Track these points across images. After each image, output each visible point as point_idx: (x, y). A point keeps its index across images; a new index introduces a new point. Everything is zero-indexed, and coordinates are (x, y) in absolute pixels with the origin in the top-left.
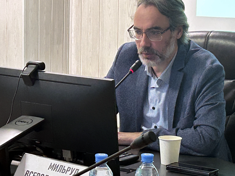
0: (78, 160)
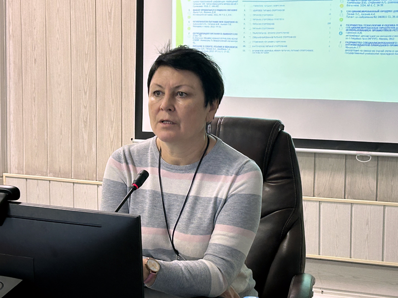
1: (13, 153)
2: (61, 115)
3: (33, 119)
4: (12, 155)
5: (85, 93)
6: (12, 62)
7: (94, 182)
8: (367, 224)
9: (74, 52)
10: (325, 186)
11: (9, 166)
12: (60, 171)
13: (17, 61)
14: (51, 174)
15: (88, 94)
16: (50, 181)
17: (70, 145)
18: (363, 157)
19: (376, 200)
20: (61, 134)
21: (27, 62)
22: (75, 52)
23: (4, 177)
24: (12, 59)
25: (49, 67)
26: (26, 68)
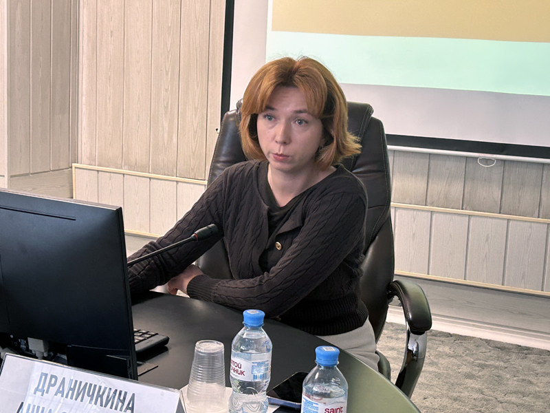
0: (58, 355)
1: (84, 140)
2: (139, 99)
3: (108, 101)
4: (83, 143)
5: (167, 74)
6: (85, 35)
7: (174, 178)
8: (487, 240)
9: (155, 25)
10: (440, 193)
11: (79, 156)
12: (136, 164)
13: (91, 33)
14: (126, 167)
15: (170, 74)
16: (124, 174)
17: (148, 133)
18: (487, 161)
19: (500, 213)
20: (139, 120)
21: (102, 34)
22: (157, 24)
23: (73, 168)
24: (86, 30)
25: (127, 41)
26: (101, 41)
